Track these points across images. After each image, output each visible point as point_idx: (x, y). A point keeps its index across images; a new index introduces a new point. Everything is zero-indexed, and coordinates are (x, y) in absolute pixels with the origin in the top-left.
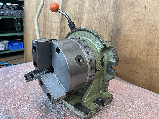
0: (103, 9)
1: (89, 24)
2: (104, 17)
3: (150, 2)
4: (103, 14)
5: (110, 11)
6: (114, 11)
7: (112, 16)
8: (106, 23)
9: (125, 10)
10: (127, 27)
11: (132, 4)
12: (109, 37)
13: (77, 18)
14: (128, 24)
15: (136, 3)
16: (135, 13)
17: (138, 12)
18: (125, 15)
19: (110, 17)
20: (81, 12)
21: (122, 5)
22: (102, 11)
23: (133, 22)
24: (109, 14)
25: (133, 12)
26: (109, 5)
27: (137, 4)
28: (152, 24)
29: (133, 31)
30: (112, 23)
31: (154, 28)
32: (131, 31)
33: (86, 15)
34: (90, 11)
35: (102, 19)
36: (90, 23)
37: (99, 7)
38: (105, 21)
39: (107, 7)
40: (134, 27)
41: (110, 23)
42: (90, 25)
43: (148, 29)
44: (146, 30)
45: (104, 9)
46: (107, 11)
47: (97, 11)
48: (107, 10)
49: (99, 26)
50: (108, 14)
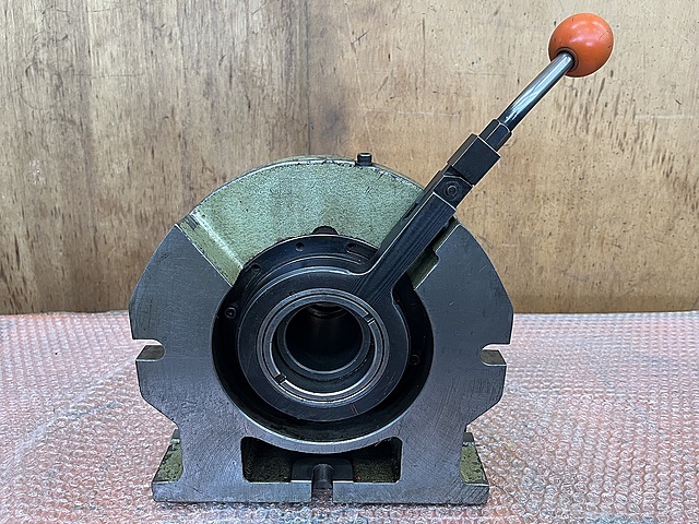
0: (214, 23)
1: (140, 96)
2: (225, 62)
3: (438, 7)
4: (220, 44)
5: (251, 32)
7: (270, 56)
8: (246, 89)
9: (347, 35)
10: (368, 104)
11: (371, 11)
12: (274, 152)
13: (49, 66)
14: (369, 92)
15: (388, 9)
16: (387, 50)
17: (401, 44)
18: (350, 55)
19: (258, 61)
20: (69, 30)
21: (333, 12)
22: (210, 33)
23: (385, 82)
24: (251, 48)
25: (382, 46)
26: (241, 5)
27: (390, 14)
28: (453, 90)
29: (392, 116)
30: (276, 87)
31: (460, 102)
32: (384, 119)
33: (112, 47)
34: (129, 27)
35: (216, 72)
36: (151, 90)
37: (183, 12)
38: (233, 80)
39: (232, 16)
40: (394, 104)
41: (268, 90)
42: (152, 100)
43: (442, 108)
44: (436, 112)
45: (220, 25)
46: (237, 31)
47: (176, 30)
48: (239, 29)
49: (209, 102)
50: (248, 47)
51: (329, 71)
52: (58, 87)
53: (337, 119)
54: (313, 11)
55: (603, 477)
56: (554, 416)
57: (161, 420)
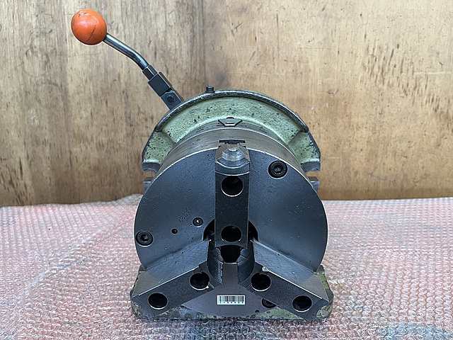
0: (145, 20)
1: (98, 67)
2: (152, 45)
3: (286, 6)
4: (149, 33)
5: (167, 25)
6: (182, 26)
7: (180, 40)
8: (165, 61)
9: (229, 25)
10: (243, 69)
11: (244, 10)
13: (41, 49)
14: (243, 61)
15: (254, 8)
16: (254, 34)
17: (263, 30)
18: (230, 38)
19: (173, 43)
20: (53, 27)
22: (142, 26)
23: (253, 55)
24: (168, 35)
25: (251, 32)
26: (162, 8)
27: (256, 11)
28: (297, 59)
29: (258, 77)
30: (184, 60)
31: (302, 66)
32: (253, 79)
35: (147, 51)
36: (105, 63)
37: (125, 13)
38: (158, 55)
39: (156, 15)
40: (259, 69)
41: (179, 61)
42: (106, 70)
43: (290, 70)
44: (286, 73)
45: (149, 21)
46: (159, 26)
47: (121, 25)
48: (160, 24)
50: (166, 35)
51: (218, 48)
52: (46, 63)
53: (223, 79)
54: (207, 11)
55: (400, 300)
56: (367, 263)
57: (117, 269)
